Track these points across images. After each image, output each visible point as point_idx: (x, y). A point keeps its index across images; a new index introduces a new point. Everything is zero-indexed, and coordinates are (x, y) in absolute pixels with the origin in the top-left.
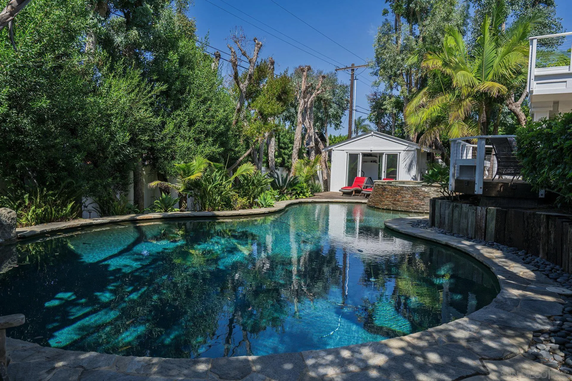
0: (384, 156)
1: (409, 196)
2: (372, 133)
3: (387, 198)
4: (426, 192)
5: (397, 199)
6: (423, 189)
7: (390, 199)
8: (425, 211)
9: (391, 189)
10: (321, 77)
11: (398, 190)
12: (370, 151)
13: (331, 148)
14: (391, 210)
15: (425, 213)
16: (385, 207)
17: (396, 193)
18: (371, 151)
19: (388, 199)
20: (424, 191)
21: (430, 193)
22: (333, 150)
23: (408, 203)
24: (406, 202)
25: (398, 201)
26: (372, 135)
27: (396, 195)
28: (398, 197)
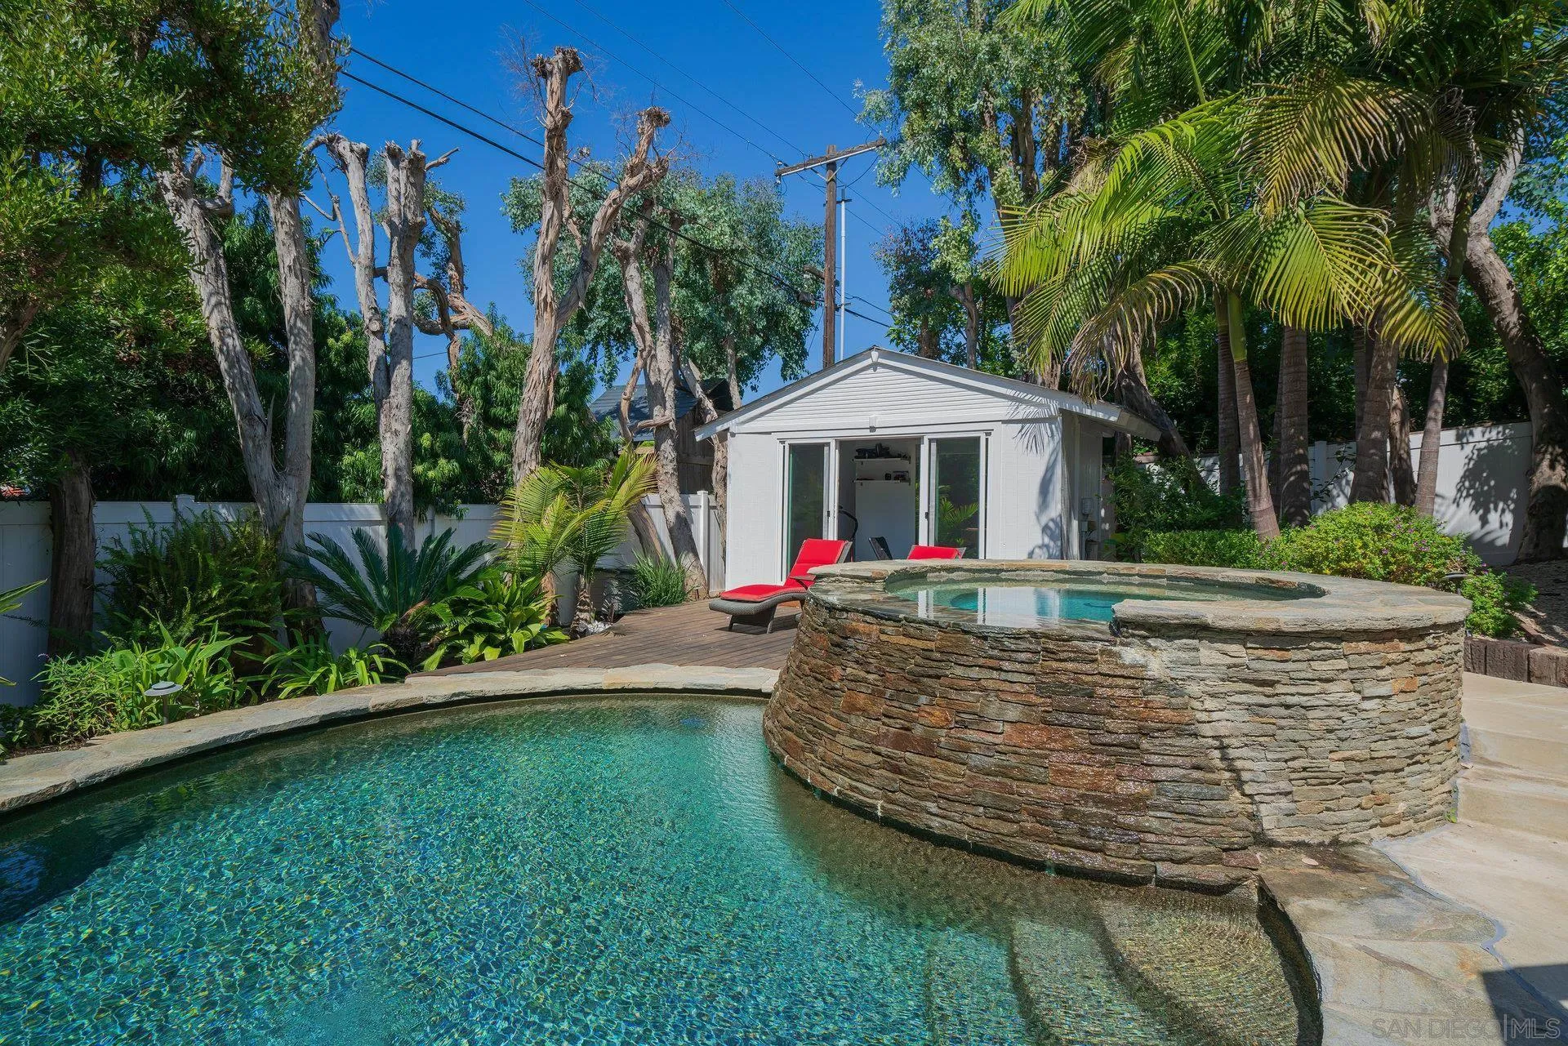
0: (924, 449)
1: (1013, 713)
2: (875, 354)
3: (852, 708)
4: (1159, 684)
5: (918, 731)
6: (1132, 654)
7: (872, 727)
8: (1165, 869)
9: (880, 644)
10: (644, 118)
11: (926, 654)
12: (867, 432)
13: (725, 426)
14: (872, 817)
15: (1162, 883)
16: (838, 784)
17: (915, 678)
18: (872, 429)
19: (857, 721)
20: (1136, 676)
21: (1193, 688)
22: (733, 435)
23: (1004, 772)
24: (990, 762)
25: (928, 748)
26: (875, 366)
27: (913, 701)
28: (929, 715)
